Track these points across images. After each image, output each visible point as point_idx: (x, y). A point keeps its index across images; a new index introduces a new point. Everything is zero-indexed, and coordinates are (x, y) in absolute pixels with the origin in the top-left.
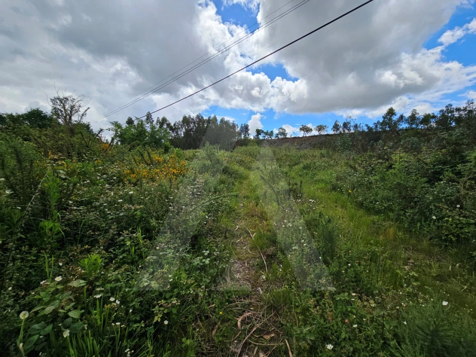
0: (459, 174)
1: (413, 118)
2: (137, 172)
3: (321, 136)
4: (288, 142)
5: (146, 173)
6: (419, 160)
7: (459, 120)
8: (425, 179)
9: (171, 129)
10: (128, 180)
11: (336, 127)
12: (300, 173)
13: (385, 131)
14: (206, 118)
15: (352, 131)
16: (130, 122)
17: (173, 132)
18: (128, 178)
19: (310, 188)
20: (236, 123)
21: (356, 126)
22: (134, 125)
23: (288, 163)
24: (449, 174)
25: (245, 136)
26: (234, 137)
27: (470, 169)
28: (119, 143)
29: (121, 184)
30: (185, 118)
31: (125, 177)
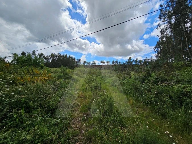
0: (149, 80)
1: (136, 61)
2: (25, 78)
3: (108, 65)
4: (96, 66)
5: (29, 79)
6: (139, 76)
7: (149, 63)
8: (141, 82)
9: (45, 58)
10: (19, 83)
11: (113, 62)
12: (100, 79)
13: (129, 65)
14: (62, 55)
15: (119, 64)
16: (23, 54)
17: (46, 60)
18: (19, 81)
19: (104, 85)
20: (75, 58)
21: (120, 62)
22: (26, 55)
23: (96, 75)
24: (147, 80)
25: (79, 63)
26: (74, 63)
27: (152, 79)
28: (16, 63)
29: (15, 85)
30: (52, 54)
31: (17, 81)
